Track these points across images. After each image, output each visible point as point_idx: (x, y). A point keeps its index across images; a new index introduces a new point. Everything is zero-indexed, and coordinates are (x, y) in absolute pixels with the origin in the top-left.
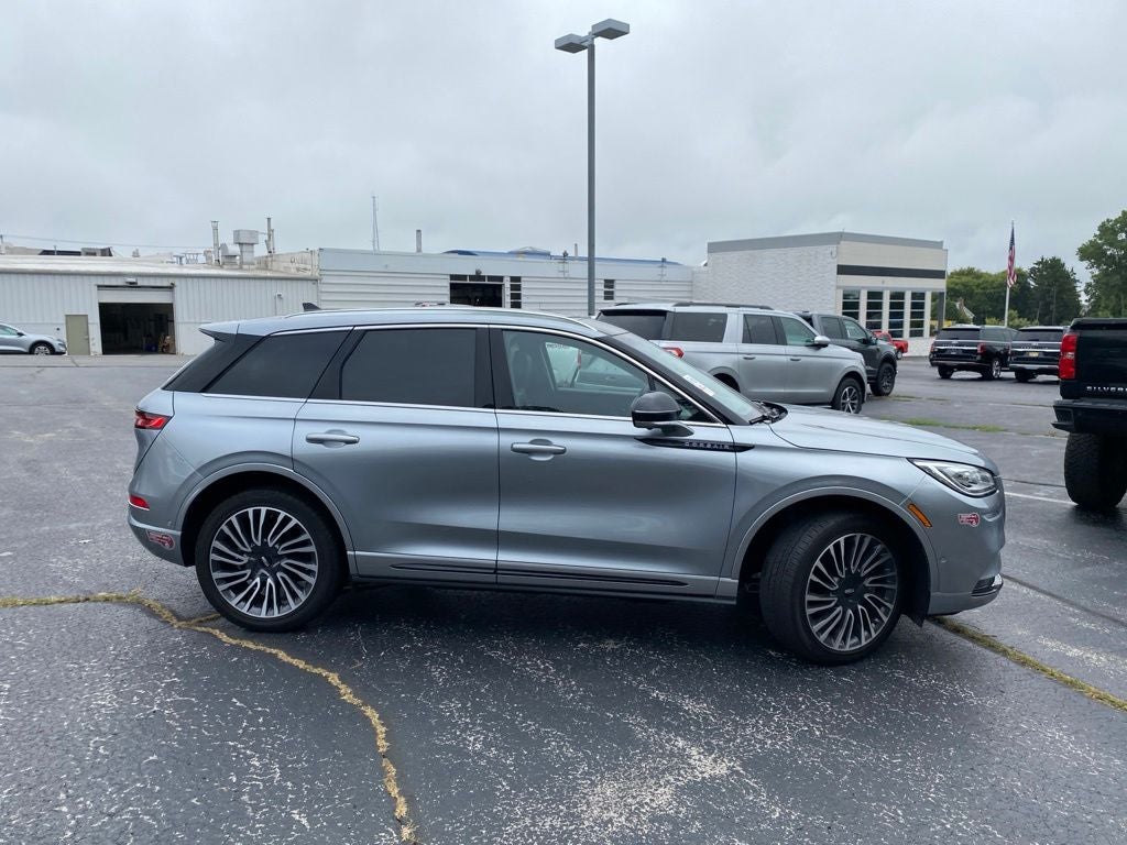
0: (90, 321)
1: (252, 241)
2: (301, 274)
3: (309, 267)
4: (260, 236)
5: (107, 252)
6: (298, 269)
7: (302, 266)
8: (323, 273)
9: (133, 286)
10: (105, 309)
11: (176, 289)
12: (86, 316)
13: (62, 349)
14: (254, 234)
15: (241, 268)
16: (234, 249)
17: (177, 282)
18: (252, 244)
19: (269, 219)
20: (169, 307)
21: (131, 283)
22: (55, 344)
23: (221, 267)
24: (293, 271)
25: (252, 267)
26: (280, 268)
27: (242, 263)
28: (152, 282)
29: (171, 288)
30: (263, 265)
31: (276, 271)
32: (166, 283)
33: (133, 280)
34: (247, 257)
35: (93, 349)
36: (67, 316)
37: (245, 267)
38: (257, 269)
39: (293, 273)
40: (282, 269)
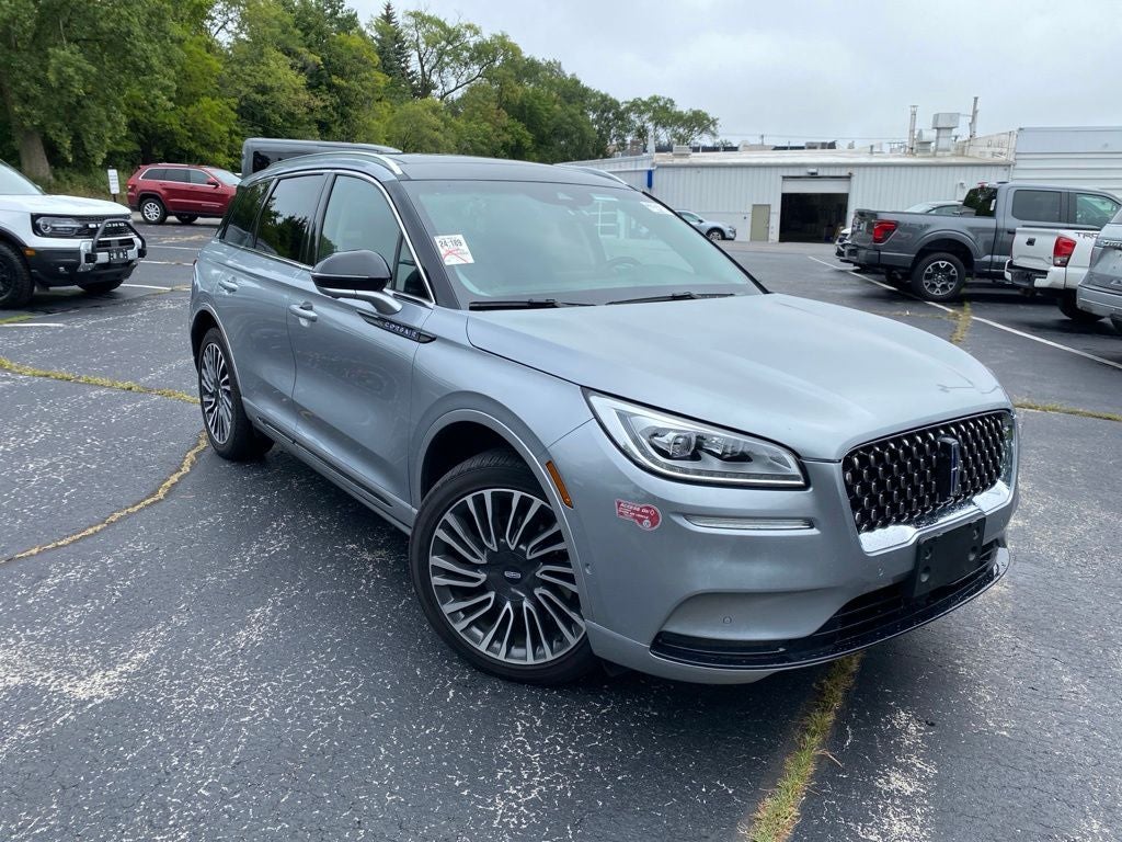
0: (772, 211)
1: (951, 126)
2: (997, 159)
3: (1005, 150)
4: (961, 118)
5: (832, 146)
6: (993, 154)
7: (998, 150)
8: (1018, 157)
9: (814, 176)
10: (787, 199)
11: (853, 178)
12: (769, 206)
13: (732, 235)
14: (954, 116)
15: (935, 156)
16: (930, 135)
17: (855, 172)
18: (951, 129)
19: (976, 99)
20: (845, 197)
21: (813, 174)
22: (726, 230)
23: (914, 155)
24: (988, 156)
25: (947, 154)
26: (976, 154)
27: (937, 150)
28: (832, 172)
29: (849, 177)
30: (960, 151)
31: (973, 157)
32: (844, 173)
33: (814, 170)
34: (944, 143)
35: (771, 236)
36: (754, 206)
37: (939, 153)
38: (953, 155)
39: (988, 158)
40: (977, 155)
